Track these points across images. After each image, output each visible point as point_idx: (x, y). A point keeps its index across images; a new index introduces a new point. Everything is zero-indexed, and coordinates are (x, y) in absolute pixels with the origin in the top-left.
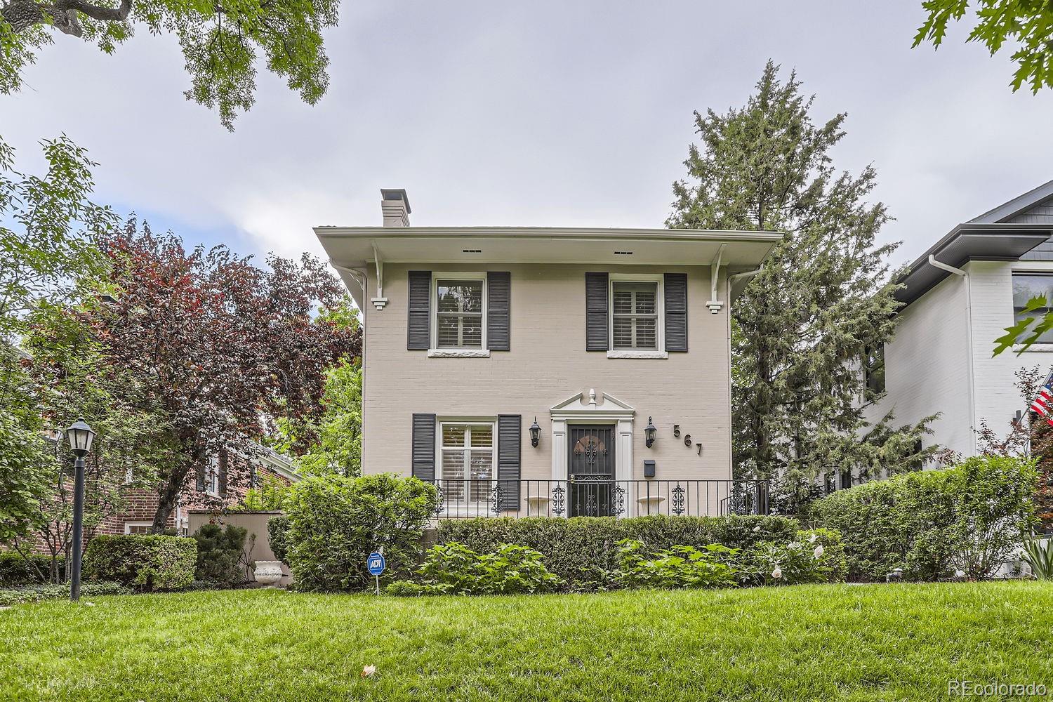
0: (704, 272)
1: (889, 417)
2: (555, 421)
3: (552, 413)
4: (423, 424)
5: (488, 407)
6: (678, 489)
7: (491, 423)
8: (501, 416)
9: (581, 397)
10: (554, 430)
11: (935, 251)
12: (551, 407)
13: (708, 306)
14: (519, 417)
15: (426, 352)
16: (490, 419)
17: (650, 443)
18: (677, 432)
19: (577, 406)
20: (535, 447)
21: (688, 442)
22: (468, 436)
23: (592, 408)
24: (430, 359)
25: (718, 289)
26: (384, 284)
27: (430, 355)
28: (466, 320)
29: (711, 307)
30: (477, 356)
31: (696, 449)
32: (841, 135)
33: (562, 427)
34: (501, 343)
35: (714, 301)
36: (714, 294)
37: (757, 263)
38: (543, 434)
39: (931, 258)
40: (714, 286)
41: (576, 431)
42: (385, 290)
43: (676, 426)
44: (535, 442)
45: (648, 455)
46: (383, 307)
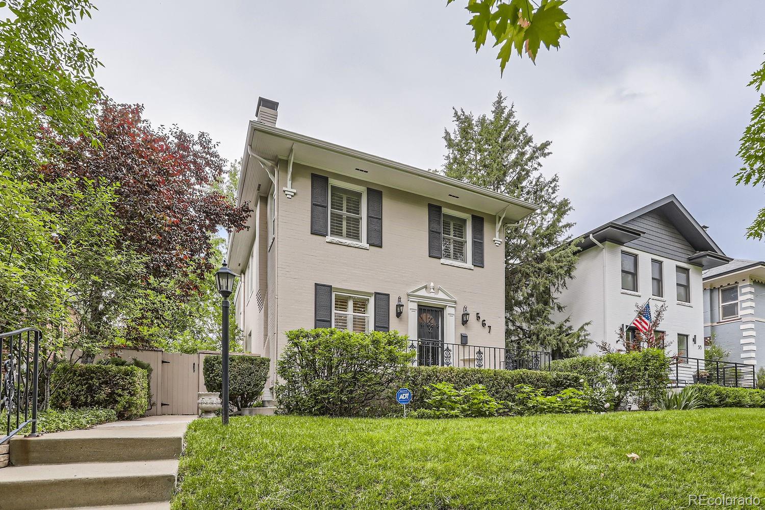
0: (493, 219)
1: (567, 321)
2: (411, 301)
3: (408, 295)
4: (322, 291)
5: (368, 286)
6: (479, 352)
7: (368, 297)
8: (376, 294)
9: (426, 287)
10: (409, 308)
11: (594, 232)
12: (409, 291)
13: (494, 241)
14: (388, 295)
15: (324, 238)
16: (369, 294)
17: (465, 322)
18: (478, 318)
19: (423, 293)
20: (398, 317)
21: (484, 325)
22: (351, 304)
23: (432, 295)
24: (328, 244)
25: (500, 231)
26: (293, 179)
27: (328, 240)
28: (348, 219)
29: (496, 242)
30: (361, 247)
31: (488, 329)
32: (549, 153)
33: (415, 306)
34: (376, 241)
35: (497, 238)
36: (497, 234)
37: (518, 220)
38: (404, 309)
39: (591, 236)
40: (497, 229)
41: (423, 309)
42: (293, 184)
43: (478, 314)
44: (399, 314)
45: (462, 330)
46: (292, 196)
